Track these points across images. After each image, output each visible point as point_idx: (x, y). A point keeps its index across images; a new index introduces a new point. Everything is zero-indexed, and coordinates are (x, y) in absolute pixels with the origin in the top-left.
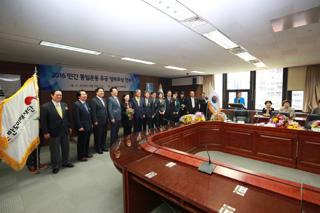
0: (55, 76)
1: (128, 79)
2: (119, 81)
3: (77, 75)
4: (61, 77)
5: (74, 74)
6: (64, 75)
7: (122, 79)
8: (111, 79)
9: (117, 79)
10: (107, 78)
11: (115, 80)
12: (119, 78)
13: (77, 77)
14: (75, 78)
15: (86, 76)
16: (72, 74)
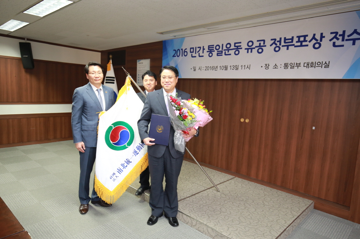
0: (176, 55)
1: (343, 35)
2: (301, 46)
3: (203, 47)
4: (182, 56)
5: (198, 47)
6: (186, 50)
7: (318, 37)
8: (274, 46)
9: (294, 42)
10: (262, 43)
11: (288, 46)
12: (305, 36)
13: (203, 53)
14: (199, 54)
15: (218, 47)
16: (196, 47)
